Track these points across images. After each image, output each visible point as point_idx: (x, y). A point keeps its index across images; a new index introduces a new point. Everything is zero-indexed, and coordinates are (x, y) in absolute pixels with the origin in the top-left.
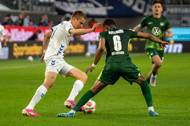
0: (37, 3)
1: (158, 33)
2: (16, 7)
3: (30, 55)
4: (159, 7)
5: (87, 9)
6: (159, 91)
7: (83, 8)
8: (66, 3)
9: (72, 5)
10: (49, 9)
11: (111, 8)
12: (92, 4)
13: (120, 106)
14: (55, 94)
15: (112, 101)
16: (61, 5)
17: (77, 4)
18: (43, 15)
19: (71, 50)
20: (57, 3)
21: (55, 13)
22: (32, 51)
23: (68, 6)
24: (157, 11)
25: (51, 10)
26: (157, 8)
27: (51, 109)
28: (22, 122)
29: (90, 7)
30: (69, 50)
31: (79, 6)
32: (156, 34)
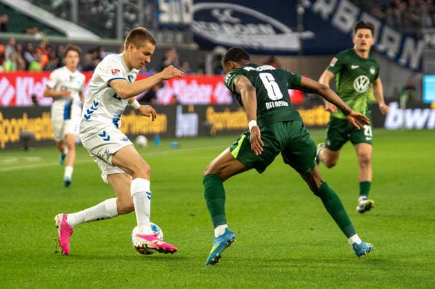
0: (155, 25)
1: (363, 88)
2: (112, 33)
3: (141, 134)
4: (367, 36)
5: (259, 36)
6: (410, 209)
7: (249, 34)
8: (216, 24)
9: (227, 28)
10: (180, 37)
11: (308, 34)
12: (270, 27)
13: (327, 239)
14: (193, 215)
15: (312, 229)
16: (205, 29)
17: (237, 28)
18: (168, 49)
19: (226, 122)
20: (196, 25)
21: (194, 46)
22: (146, 126)
23: (219, 31)
24: (363, 44)
25: (185, 40)
26: (364, 38)
27: (185, 246)
28: (124, 273)
29: (265, 34)
30: (222, 122)
31: (242, 30)
32: (360, 90)
